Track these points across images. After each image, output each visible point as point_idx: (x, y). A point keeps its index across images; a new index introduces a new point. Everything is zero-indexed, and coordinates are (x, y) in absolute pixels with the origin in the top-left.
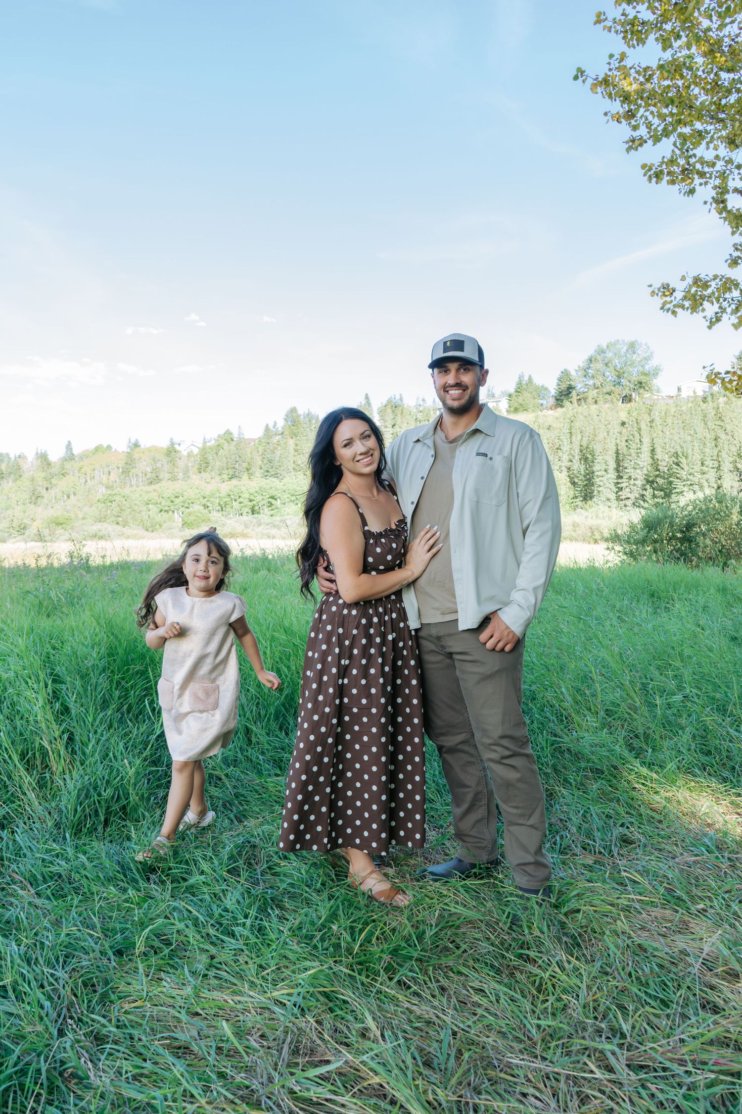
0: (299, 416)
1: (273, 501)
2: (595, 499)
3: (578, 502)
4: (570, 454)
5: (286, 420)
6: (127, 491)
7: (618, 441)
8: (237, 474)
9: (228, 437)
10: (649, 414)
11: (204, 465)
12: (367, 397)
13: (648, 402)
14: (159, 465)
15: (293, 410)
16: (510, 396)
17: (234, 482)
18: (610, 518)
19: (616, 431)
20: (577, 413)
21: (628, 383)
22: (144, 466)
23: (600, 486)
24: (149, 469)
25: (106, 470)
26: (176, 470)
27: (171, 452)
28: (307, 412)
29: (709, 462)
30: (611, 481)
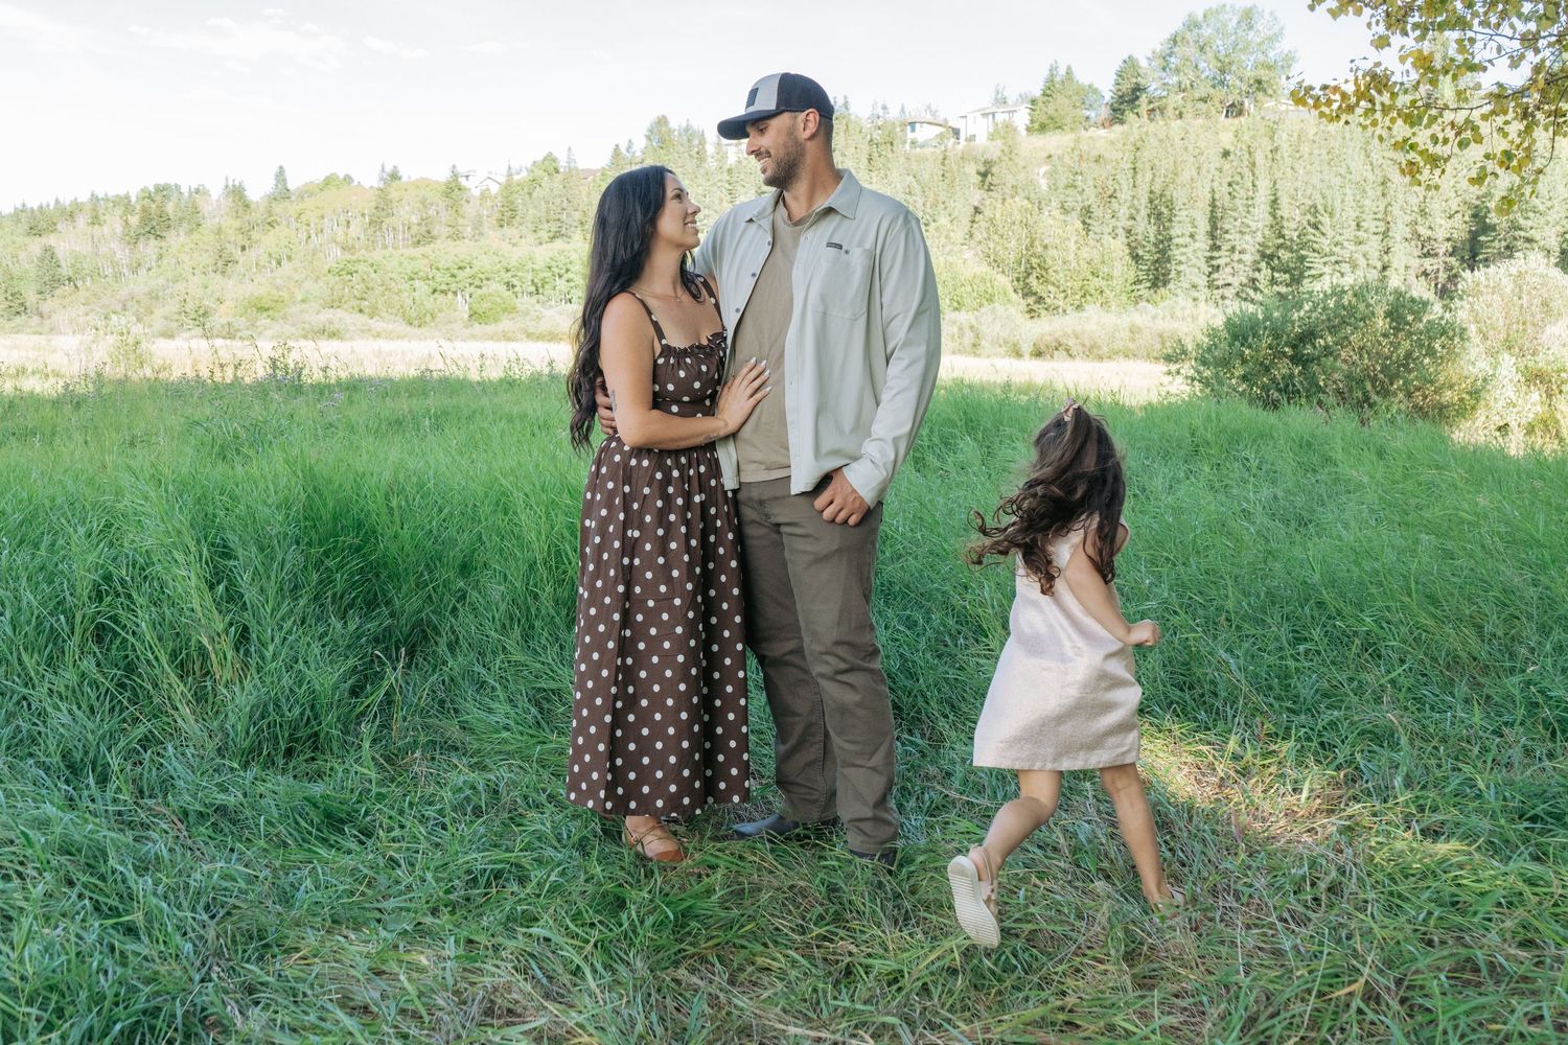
0: (670, 131)
2: (1171, 286)
3: (1143, 289)
4: (1132, 206)
5: (648, 138)
6: (377, 255)
7: (1216, 184)
8: (563, 231)
9: (550, 165)
10: (1272, 138)
11: (508, 215)
13: (1270, 116)
14: (431, 212)
15: (662, 121)
16: (1033, 102)
17: (559, 244)
18: (1194, 318)
19: (1212, 166)
20: (1147, 133)
21: (1238, 83)
22: (406, 213)
23: (1181, 263)
24: (414, 219)
25: (342, 218)
26: (460, 221)
28: (684, 125)
29: (1370, 224)
30: (1200, 254)
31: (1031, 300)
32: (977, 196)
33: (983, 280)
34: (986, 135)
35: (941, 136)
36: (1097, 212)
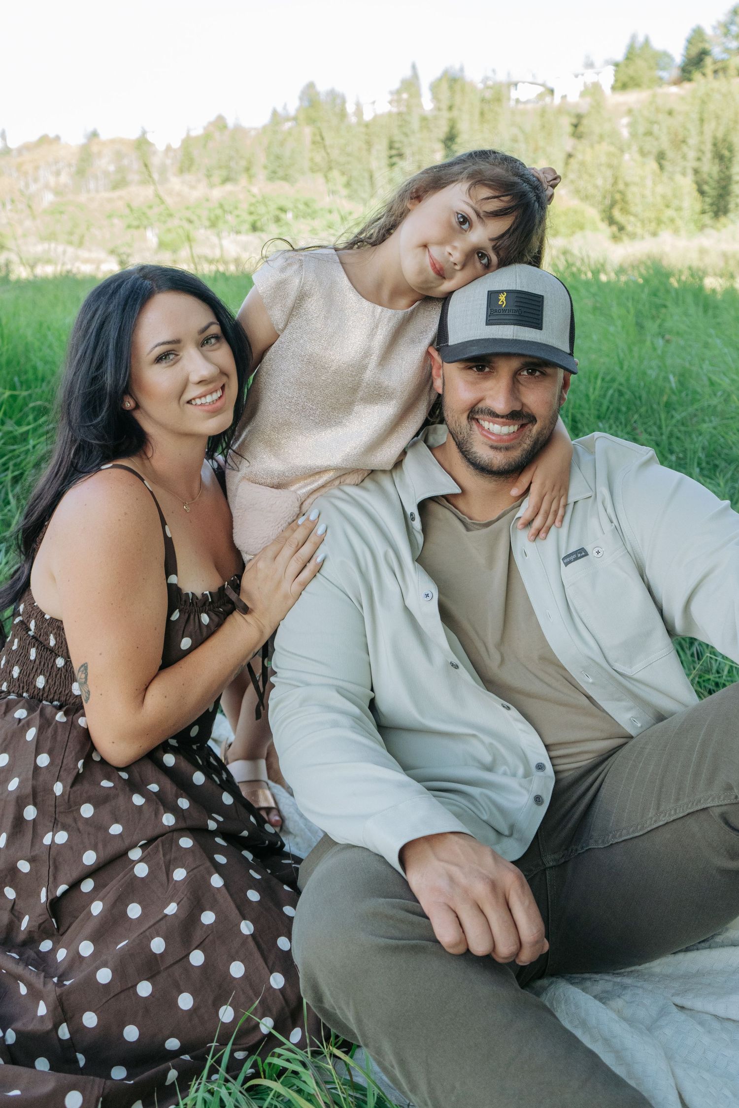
0: (318, 94)
1: (282, 216)
2: (731, 215)
3: (707, 219)
4: (699, 149)
5: (301, 99)
6: (83, 198)
8: (232, 176)
11: (187, 163)
12: (414, 67)
14: (126, 162)
15: (311, 86)
16: (617, 65)
17: (229, 187)
20: (712, 89)
22: (105, 164)
24: (112, 168)
27: (142, 144)
31: (615, 228)
32: (568, 143)
33: (576, 212)
34: (578, 94)
35: (541, 96)
36: (670, 154)
